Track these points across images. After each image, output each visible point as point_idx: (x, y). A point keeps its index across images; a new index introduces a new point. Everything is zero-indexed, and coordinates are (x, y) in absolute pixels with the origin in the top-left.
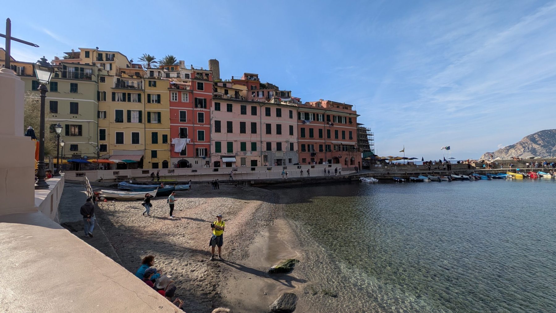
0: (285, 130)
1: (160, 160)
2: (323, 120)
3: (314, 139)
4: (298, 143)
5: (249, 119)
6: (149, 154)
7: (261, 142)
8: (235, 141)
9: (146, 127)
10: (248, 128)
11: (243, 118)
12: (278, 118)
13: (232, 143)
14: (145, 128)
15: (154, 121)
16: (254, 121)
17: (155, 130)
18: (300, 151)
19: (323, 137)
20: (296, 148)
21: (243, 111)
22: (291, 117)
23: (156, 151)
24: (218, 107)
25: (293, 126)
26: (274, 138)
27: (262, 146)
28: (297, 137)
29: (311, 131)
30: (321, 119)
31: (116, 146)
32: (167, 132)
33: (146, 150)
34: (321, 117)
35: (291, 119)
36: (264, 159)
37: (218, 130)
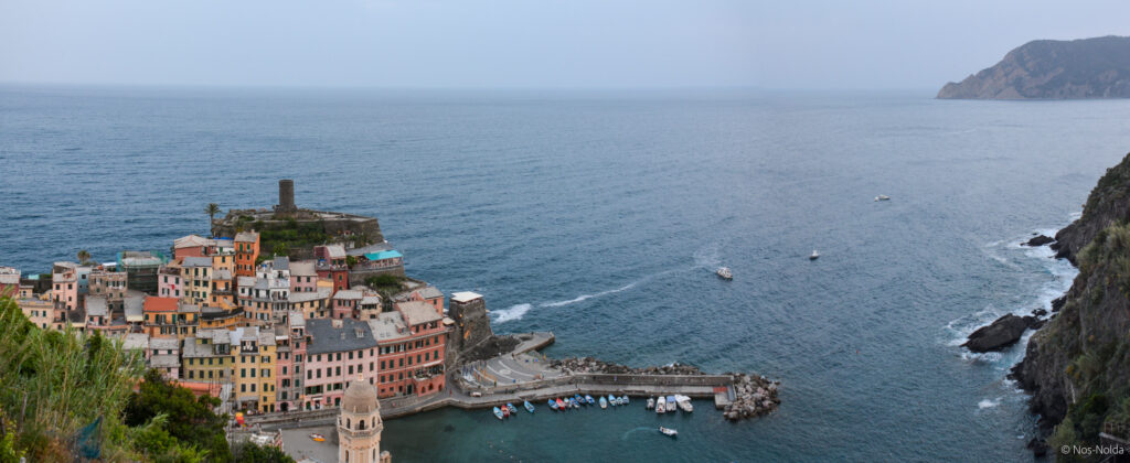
0: (366, 367)
1: (268, 403)
2: (405, 349)
3: (395, 369)
4: (378, 375)
5: (334, 364)
6: (262, 399)
7: (344, 381)
10: (334, 372)
11: (330, 365)
12: (360, 359)
13: (321, 385)
14: (260, 380)
15: (265, 376)
16: (338, 365)
17: (266, 382)
18: (380, 383)
19: (404, 365)
20: (375, 380)
21: (330, 359)
22: (372, 354)
24: (310, 360)
25: (373, 363)
28: (377, 370)
29: (392, 362)
30: (402, 348)
32: (274, 383)
33: (260, 396)
35: (372, 357)
37: (310, 377)
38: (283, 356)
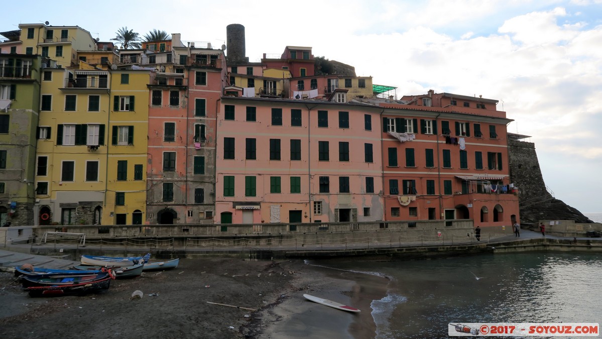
0: (357, 152)
1: (128, 210)
2: (435, 132)
3: (416, 169)
4: (383, 176)
5: (286, 133)
6: (112, 198)
7: (310, 176)
8: (259, 175)
9: (109, 152)
10: (285, 150)
11: (276, 133)
12: (342, 129)
13: (255, 178)
14: (108, 154)
15: (123, 141)
16: (296, 137)
17: (122, 158)
18: (387, 194)
19: (436, 165)
20: (378, 186)
21: (277, 120)
22: (368, 127)
23: (124, 193)
24: (230, 114)
25: (371, 145)
26: (334, 169)
27: (311, 185)
28: (381, 165)
29: (410, 153)
30: (429, 129)
31: (61, 185)
32: (142, 160)
33: (108, 192)
34: (429, 125)
35: (368, 132)
36: (315, 209)
37: (229, 153)
38: (166, 97)
